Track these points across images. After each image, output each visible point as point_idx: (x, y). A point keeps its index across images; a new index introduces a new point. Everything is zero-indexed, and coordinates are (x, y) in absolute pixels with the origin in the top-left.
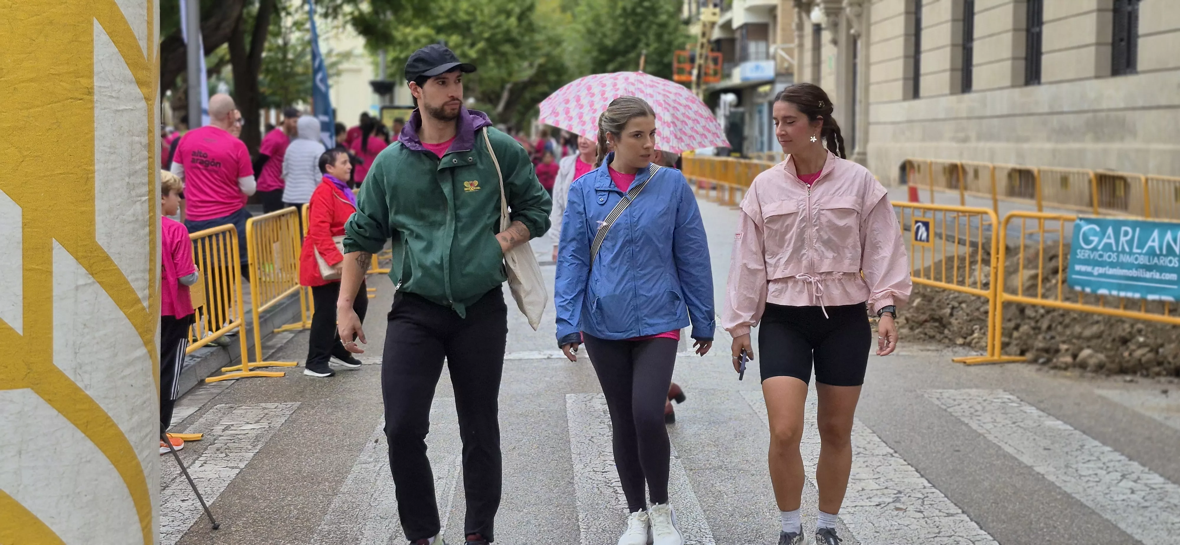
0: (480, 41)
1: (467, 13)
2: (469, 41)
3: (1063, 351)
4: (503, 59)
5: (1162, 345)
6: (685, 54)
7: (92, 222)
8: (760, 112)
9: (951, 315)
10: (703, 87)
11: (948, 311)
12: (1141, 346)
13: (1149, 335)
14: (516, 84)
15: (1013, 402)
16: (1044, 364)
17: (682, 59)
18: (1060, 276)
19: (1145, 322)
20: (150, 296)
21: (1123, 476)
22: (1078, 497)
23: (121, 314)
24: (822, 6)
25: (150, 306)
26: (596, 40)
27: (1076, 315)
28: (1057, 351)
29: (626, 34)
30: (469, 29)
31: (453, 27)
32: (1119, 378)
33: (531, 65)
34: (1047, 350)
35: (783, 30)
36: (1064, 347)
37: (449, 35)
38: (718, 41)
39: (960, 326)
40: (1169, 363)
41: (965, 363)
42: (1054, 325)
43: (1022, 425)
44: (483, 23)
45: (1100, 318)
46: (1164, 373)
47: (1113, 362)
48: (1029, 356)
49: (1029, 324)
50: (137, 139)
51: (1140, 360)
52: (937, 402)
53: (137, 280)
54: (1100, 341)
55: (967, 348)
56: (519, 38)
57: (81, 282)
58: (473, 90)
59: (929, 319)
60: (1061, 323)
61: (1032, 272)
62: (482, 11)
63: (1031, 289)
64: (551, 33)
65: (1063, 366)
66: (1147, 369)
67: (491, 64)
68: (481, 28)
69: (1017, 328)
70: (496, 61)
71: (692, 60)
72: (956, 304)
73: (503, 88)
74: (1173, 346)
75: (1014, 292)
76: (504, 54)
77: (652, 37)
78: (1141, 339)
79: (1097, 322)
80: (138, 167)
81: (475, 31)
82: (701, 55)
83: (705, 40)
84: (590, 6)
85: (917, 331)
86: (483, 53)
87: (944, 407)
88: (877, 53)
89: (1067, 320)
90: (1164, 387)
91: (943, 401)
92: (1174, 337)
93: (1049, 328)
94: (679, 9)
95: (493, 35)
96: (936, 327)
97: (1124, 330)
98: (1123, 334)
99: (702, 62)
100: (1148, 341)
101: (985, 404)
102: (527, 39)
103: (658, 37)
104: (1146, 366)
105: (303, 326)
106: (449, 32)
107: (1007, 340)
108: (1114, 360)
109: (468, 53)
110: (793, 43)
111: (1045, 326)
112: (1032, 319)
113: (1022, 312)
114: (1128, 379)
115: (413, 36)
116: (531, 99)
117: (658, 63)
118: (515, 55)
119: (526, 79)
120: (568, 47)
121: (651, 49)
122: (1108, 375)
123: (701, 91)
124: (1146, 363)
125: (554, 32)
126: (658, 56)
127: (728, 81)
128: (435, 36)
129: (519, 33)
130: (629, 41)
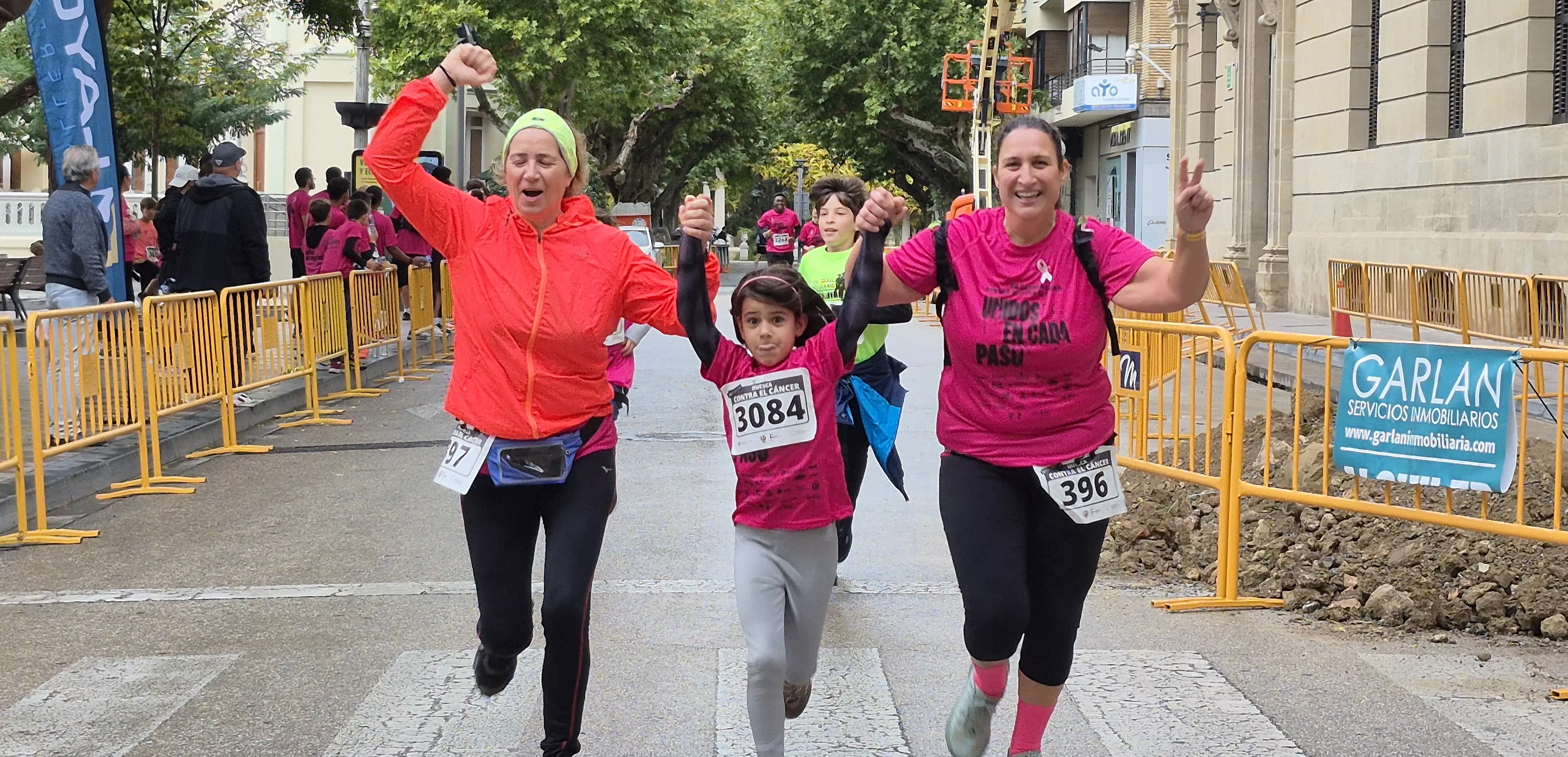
0: (572, 33)
2: (553, 33)
3: (1351, 588)
4: (619, 67)
5: (1517, 580)
6: (964, 60)
8: (1114, 171)
9: (1198, 527)
11: (1193, 519)
12: (1480, 579)
14: (651, 114)
16: (1309, 611)
19: (1494, 537)
26: (802, 33)
27: (1381, 525)
28: (1341, 588)
29: (860, 21)
32: (1425, 636)
33: (681, 79)
34: (1321, 588)
35: (1154, 15)
36: (1354, 581)
38: (1039, 36)
39: (1199, 544)
40: (1523, 610)
41: (1168, 607)
42: (1342, 543)
45: (1420, 530)
46: (1515, 628)
47: (1422, 608)
48: (1289, 597)
49: (1305, 541)
51: (1473, 606)
54: (1414, 569)
55: (1200, 585)
56: (651, 26)
59: (1147, 533)
60: (1355, 539)
64: (723, 20)
65: (1339, 614)
66: (1485, 621)
69: (1284, 549)
70: (604, 69)
71: (975, 70)
72: (1207, 508)
73: (628, 120)
74: (1533, 578)
75: (1257, 480)
76: (621, 56)
78: (1483, 568)
79: (1415, 537)
82: (989, 62)
83: (995, 33)
85: (1125, 555)
86: (580, 51)
88: (1307, 60)
89: (1366, 536)
90: (1492, 651)
92: (1541, 564)
93: (1335, 547)
96: (1158, 547)
97: (1458, 551)
98: (1455, 558)
99: (991, 74)
100: (1493, 570)
102: (665, 27)
103: (921, 27)
104: (1483, 615)
105: (20, 539)
106: (515, 14)
107: (1264, 569)
108: (1425, 605)
109: (549, 54)
110: (1169, 42)
111: (1327, 544)
112: (1313, 531)
113: (1297, 516)
114: (1437, 637)
115: (445, 21)
116: (695, 146)
117: (920, 77)
118: (644, 58)
119: (673, 105)
120: (752, 43)
121: (907, 49)
122: (1409, 631)
123: (989, 130)
124: (1483, 610)
125: (730, 16)
126: (920, 63)
127: (1055, 111)
128: (486, 20)
129: (649, 15)
130: (864, 35)
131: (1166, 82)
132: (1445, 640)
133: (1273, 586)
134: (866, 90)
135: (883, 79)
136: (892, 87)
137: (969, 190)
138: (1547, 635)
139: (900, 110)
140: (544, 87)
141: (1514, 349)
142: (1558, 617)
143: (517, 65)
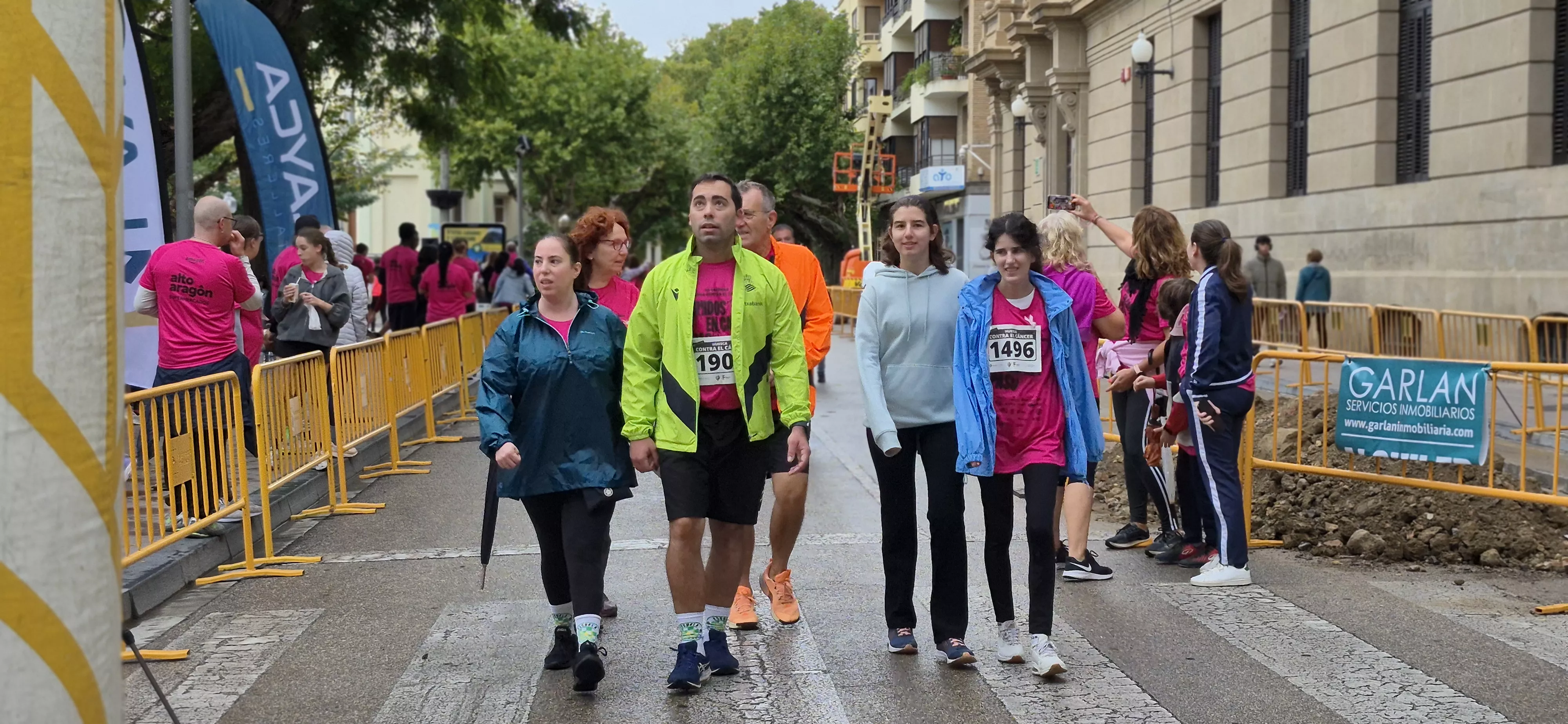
0: (575, 140)
1: (559, 102)
2: (561, 139)
3: (1330, 533)
4: (607, 163)
5: (1456, 524)
6: (849, 156)
7: (28, 348)
10: (873, 200)
12: (1430, 524)
13: (1440, 510)
14: (624, 196)
15: (1264, 597)
16: (1305, 549)
17: (843, 164)
18: (1325, 435)
19: (1435, 492)
20: (108, 449)
21: (1403, 688)
22: (1343, 714)
23: (68, 472)
24: (1025, 94)
25: (108, 462)
26: (731, 139)
27: (1346, 487)
28: (1324, 532)
29: (770, 130)
30: (562, 123)
31: (541, 120)
32: (1400, 566)
33: (645, 171)
34: (1309, 532)
35: (976, 125)
36: (1333, 527)
37: (535, 131)
38: (891, 139)
40: (1466, 546)
42: (1318, 500)
43: (1275, 625)
44: (579, 115)
45: (1377, 490)
46: (1460, 559)
47: (1393, 546)
48: (1287, 539)
49: (1286, 498)
50: (90, 238)
51: (1428, 543)
52: (1166, 598)
53: (89, 426)
54: (1378, 518)
56: (629, 135)
57: (13, 428)
58: (568, 204)
60: (1327, 497)
61: (1291, 431)
62: (578, 99)
63: (1289, 453)
64: (670, 130)
65: (1330, 551)
66: (1437, 555)
67: (591, 169)
68: (576, 121)
69: (1271, 504)
70: (597, 165)
71: (857, 164)
74: (1470, 523)
75: (1268, 457)
76: (609, 156)
77: (804, 136)
78: (1430, 516)
79: (1374, 495)
80: (92, 275)
81: (568, 125)
82: (868, 158)
83: (873, 138)
84: (722, 94)
86: (580, 154)
87: (1175, 604)
88: (1096, 154)
89: (1335, 494)
90: (1458, 577)
91: (1174, 596)
92: (1471, 513)
93: (1313, 502)
94: (841, 99)
95: (594, 131)
97: (1408, 504)
98: (1407, 509)
99: (870, 166)
100: (1438, 518)
101: (1228, 600)
102: (639, 136)
103: (812, 134)
104: (1436, 550)
105: (331, 511)
106: (535, 127)
107: (1259, 519)
108: (1395, 544)
109: (560, 155)
110: (988, 142)
111: (1307, 501)
112: (1291, 491)
113: (1278, 481)
114: (1413, 567)
115: (486, 132)
116: (646, 216)
117: (813, 169)
118: (624, 157)
119: (639, 189)
120: (694, 147)
121: (803, 150)
122: (1387, 563)
123: (869, 205)
124: (1436, 547)
125: (675, 127)
126: (813, 159)
127: (905, 191)
128: (515, 132)
129: (628, 128)
130: (774, 140)
131: (986, 170)
132: (1417, 570)
133: (1269, 531)
134: (776, 177)
135: (786, 171)
136: (794, 176)
137: (857, 246)
138: (1485, 564)
139: (799, 191)
140: (554, 177)
141: (1485, 362)
142: (1493, 551)
143: (539, 163)
